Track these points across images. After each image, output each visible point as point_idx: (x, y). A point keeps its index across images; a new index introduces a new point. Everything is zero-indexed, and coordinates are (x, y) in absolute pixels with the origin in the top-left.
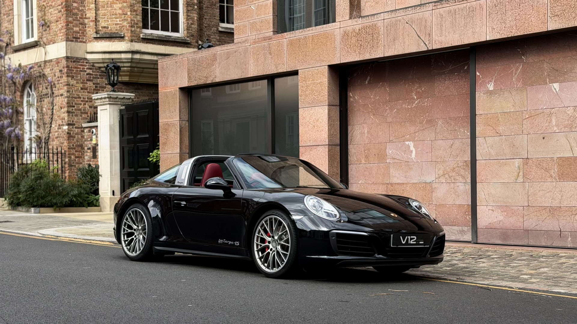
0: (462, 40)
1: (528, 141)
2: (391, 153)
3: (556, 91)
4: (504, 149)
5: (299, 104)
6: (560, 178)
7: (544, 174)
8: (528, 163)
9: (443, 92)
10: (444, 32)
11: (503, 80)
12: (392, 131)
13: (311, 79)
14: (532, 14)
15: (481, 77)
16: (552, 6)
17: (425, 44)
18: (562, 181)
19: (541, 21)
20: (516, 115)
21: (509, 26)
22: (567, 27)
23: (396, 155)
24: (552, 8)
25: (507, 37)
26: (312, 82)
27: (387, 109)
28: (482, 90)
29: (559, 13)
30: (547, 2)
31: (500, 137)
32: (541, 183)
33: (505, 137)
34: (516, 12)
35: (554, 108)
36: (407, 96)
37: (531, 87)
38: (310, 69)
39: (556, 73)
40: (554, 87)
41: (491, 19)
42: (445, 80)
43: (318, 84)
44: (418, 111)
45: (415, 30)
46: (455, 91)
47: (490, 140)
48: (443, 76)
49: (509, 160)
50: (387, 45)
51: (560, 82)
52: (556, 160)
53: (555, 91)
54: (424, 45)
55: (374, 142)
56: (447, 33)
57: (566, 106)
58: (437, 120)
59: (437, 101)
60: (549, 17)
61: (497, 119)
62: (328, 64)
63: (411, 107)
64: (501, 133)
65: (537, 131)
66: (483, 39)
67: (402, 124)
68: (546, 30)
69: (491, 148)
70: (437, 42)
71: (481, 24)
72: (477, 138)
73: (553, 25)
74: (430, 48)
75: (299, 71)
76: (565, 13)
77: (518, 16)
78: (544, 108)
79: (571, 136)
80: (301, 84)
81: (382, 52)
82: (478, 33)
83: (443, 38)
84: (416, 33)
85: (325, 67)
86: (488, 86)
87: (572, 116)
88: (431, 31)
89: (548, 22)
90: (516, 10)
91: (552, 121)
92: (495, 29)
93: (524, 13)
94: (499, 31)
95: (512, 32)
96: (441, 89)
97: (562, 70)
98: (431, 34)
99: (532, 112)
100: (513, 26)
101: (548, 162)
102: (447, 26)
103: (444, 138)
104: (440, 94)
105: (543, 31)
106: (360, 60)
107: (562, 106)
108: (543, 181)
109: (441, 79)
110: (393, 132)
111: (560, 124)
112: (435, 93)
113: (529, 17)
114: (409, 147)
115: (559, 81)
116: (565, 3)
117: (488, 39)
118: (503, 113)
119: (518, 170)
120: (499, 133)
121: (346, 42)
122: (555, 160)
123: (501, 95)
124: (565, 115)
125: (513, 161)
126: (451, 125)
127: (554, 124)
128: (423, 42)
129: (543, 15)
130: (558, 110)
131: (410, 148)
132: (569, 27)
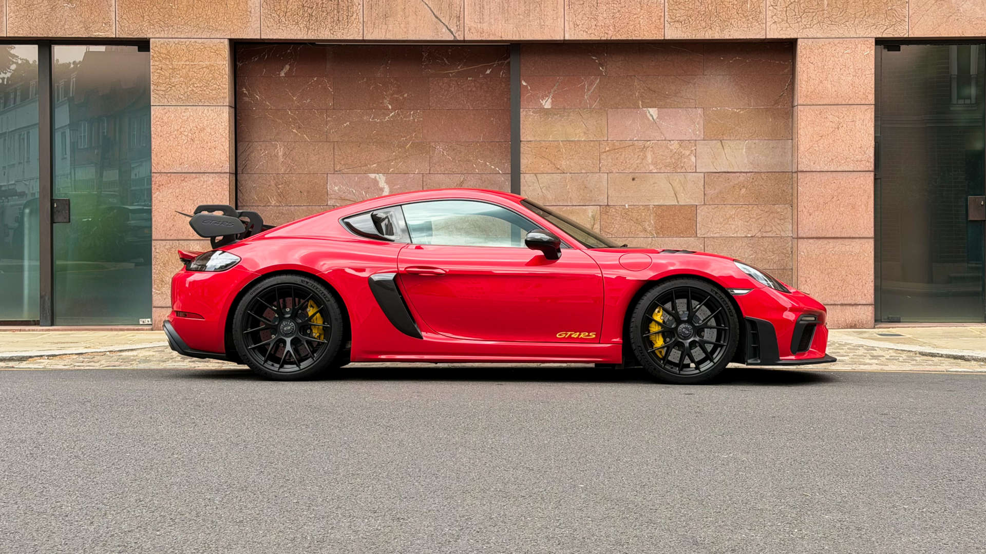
0: (521, 33)
1: (609, 182)
2: (339, 190)
3: (653, 118)
4: (569, 192)
5: (152, 98)
6: (658, 233)
7: (633, 227)
8: (608, 212)
9: (446, 104)
10: (487, 18)
11: (567, 96)
12: (340, 155)
13: (184, 59)
14: (641, 14)
15: (529, 88)
16: (671, 8)
17: (450, 30)
18: (662, 236)
19: (654, 25)
20: (589, 146)
21: (603, 24)
22: (694, 38)
23: (350, 193)
24: (670, 11)
25: (599, 39)
26: (188, 63)
27: (329, 120)
28: (530, 107)
29: (682, 19)
30: (663, 1)
31: (562, 175)
32: (629, 239)
33: (570, 175)
34: (614, 7)
35: (650, 141)
36: (373, 104)
37: (614, 109)
38: (182, 40)
39: (654, 96)
40: (649, 113)
41: (572, 11)
42: (449, 85)
43: (205, 69)
44: (397, 128)
45: (429, 7)
46: (469, 104)
47: (544, 179)
48: (446, 80)
49: (577, 207)
50: (369, 22)
51: (659, 107)
52: (653, 208)
53: (651, 118)
54: (447, 31)
55: (300, 171)
56: (492, 21)
57: (667, 139)
58: (432, 144)
59: (433, 115)
60: (666, 22)
61: (557, 150)
62: (229, 37)
63: (382, 123)
64: (564, 169)
65: (622, 169)
66: (558, 37)
67: (361, 146)
68: (663, 38)
69: (547, 189)
70: (473, 30)
71: (555, 16)
72: (521, 175)
73: (673, 33)
74: (460, 38)
75: (151, 41)
76: (690, 20)
77: (618, 14)
78: (635, 139)
79: (675, 178)
80: (157, 63)
81: (359, 32)
82: (549, 27)
83: (485, 26)
84: (430, 11)
85: (222, 40)
86: (542, 102)
87: (677, 152)
88: (462, 13)
89: (666, 28)
90: (615, 6)
91: (647, 157)
92: (580, 26)
93: (627, 11)
94: (587, 30)
95: (607, 34)
96: (441, 98)
97: (662, 92)
98: (462, 16)
99: (616, 144)
100: (610, 26)
101: (640, 211)
102: (492, 10)
103: (446, 172)
104: (439, 106)
105: (657, 38)
106: (310, 38)
107: (662, 139)
108: (633, 235)
109: (440, 84)
110: (341, 158)
111: (659, 162)
112: (430, 104)
113: (635, 17)
114: (376, 182)
115: (658, 105)
116: (690, 7)
117: (567, 38)
118: (568, 142)
119: (592, 221)
120: (561, 168)
121: (275, 6)
122: (651, 208)
123: (564, 116)
124: (668, 151)
125: (583, 209)
126: (460, 152)
127: (650, 161)
128: (445, 27)
129: (657, 18)
130: (655, 144)
131: (378, 184)
132: (697, 38)
